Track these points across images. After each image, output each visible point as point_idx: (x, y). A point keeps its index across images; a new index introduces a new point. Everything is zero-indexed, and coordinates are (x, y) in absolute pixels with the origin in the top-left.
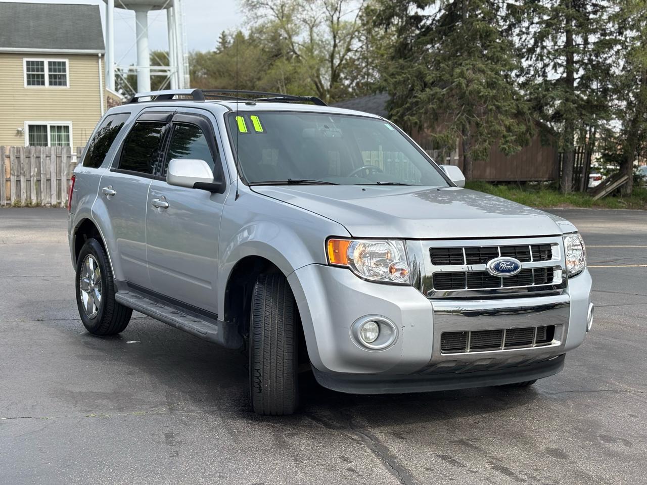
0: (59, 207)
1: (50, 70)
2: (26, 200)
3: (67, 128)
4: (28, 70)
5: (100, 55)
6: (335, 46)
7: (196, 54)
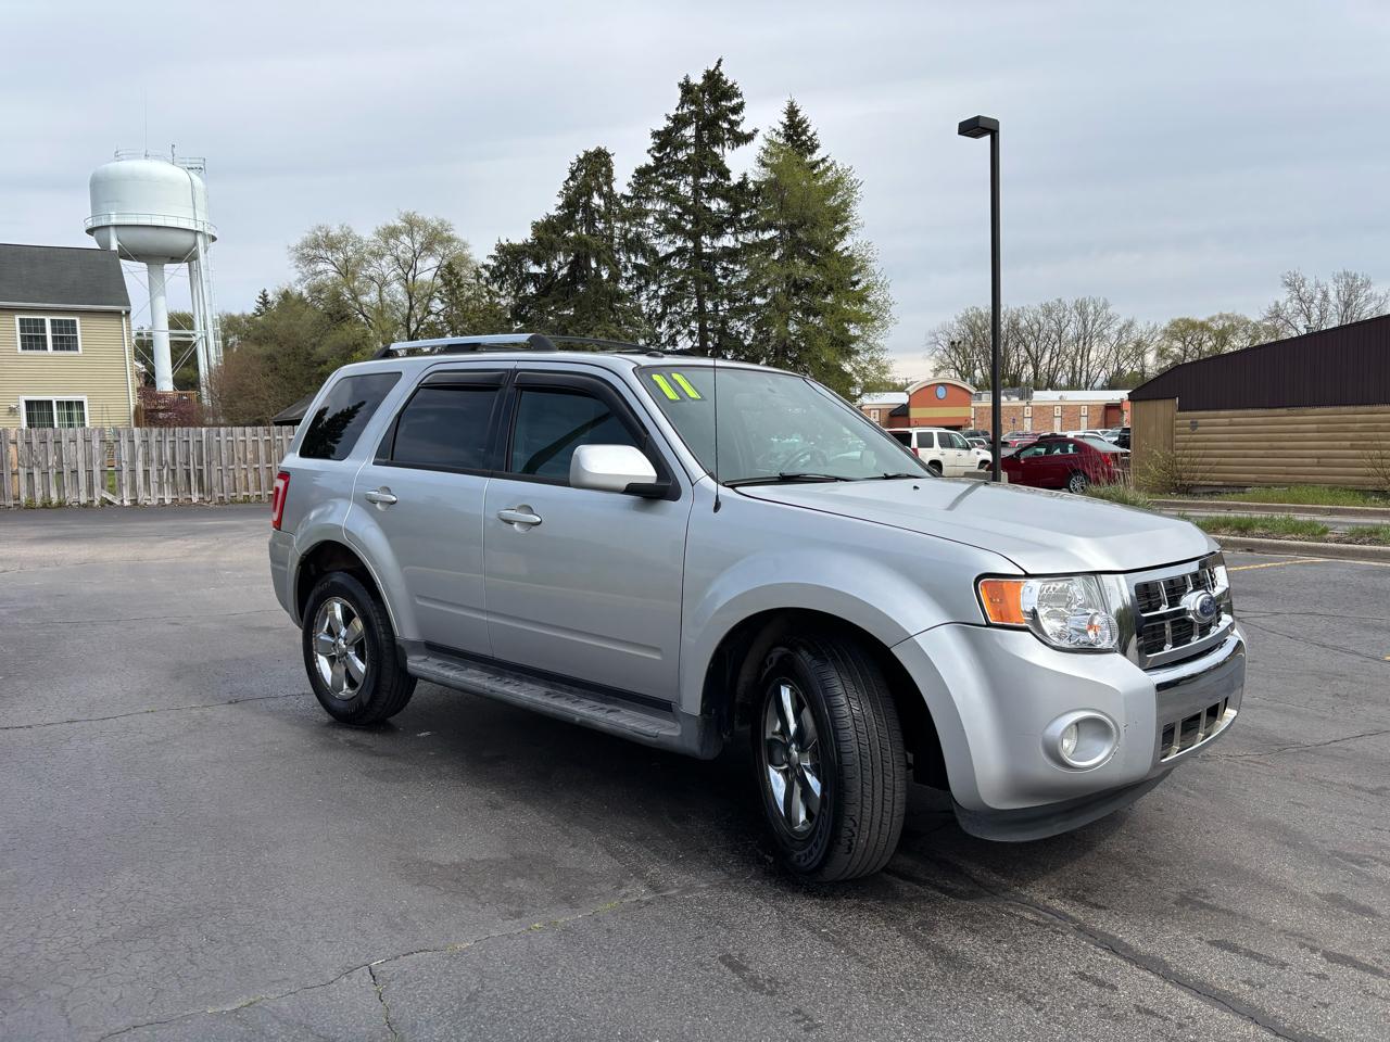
0: (92, 506)
1: (54, 331)
2: (43, 498)
3: (80, 404)
4: (22, 330)
5: (124, 312)
6: (411, 307)
7: (227, 317)
